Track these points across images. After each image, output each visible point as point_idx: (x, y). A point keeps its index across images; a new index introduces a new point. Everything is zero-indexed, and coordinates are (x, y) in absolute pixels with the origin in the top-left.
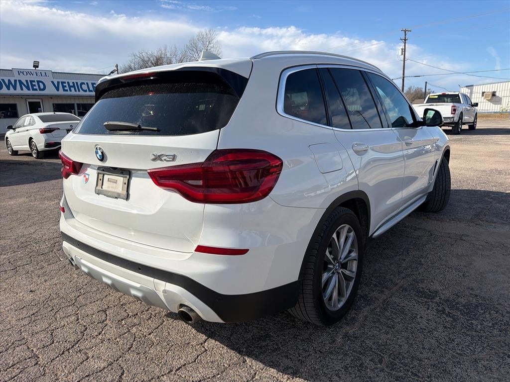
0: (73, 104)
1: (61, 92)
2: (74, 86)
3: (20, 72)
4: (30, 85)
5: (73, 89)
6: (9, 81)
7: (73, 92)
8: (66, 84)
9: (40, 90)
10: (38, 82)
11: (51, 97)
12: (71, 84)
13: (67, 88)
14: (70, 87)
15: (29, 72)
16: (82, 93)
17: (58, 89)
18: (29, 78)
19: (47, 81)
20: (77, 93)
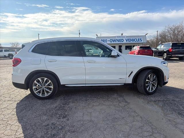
0: (132, 46)
1: (128, 42)
2: (132, 40)
3: (118, 37)
4: (119, 41)
5: (132, 41)
6: (114, 40)
7: (132, 42)
8: (130, 40)
9: (122, 42)
10: (122, 39)
11: (125, 44)
12: (131, 39)
13: (130, 41)
14: (131, 40)
15: (120, 37)
16: (134, 42)
17: (127, 41)
18: (120, 38)
19: (124, 39)
20: (133, 42)
